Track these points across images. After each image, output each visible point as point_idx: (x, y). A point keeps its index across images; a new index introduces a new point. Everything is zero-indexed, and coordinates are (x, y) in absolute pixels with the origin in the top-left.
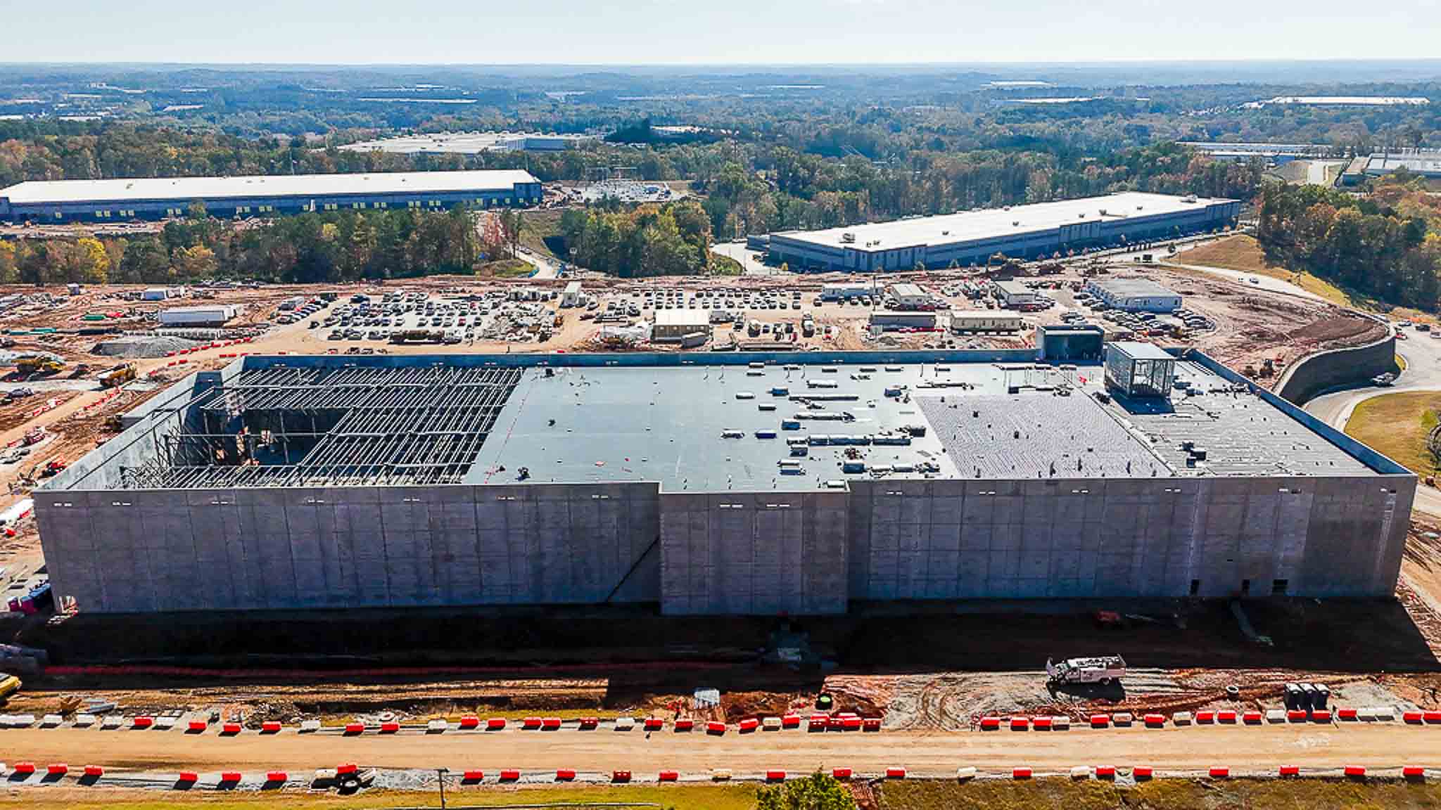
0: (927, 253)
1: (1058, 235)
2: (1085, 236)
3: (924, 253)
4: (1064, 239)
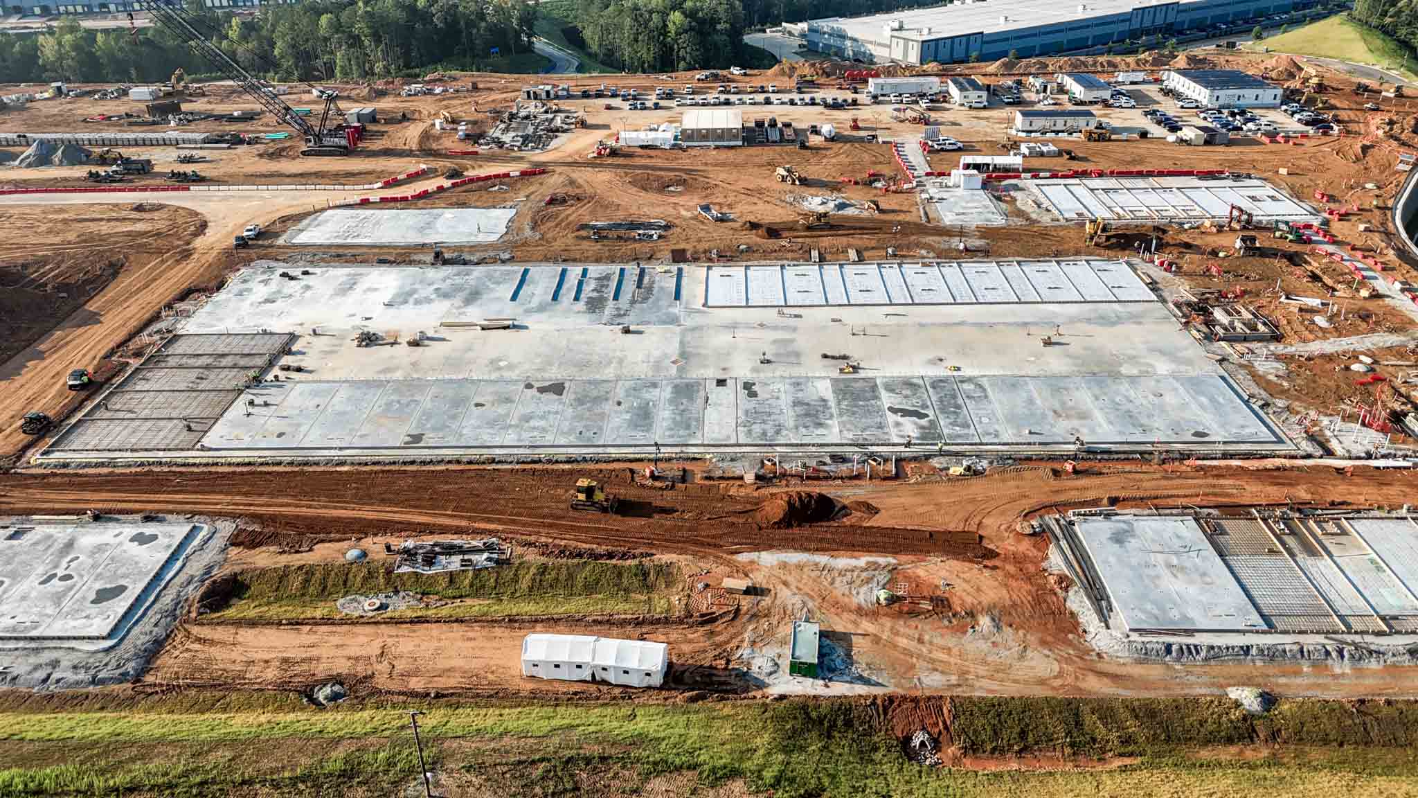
0: (983, 43)
2: (1159, 21)
3: (979, 40)
4: (1136, 25)
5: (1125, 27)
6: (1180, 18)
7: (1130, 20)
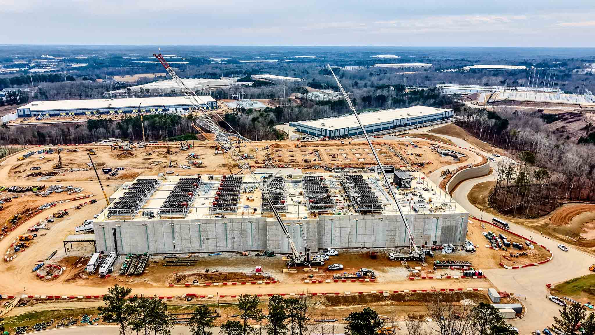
2: (402, 123)
3: (348, 130)
4: (395, 124)
5: (392, 125)
6: (409, 122)
7: (393, 123)
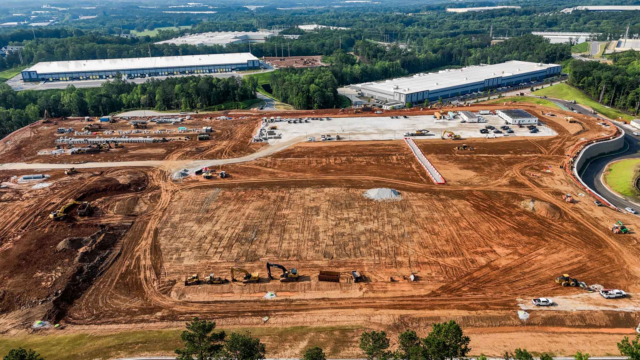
1: (484, 84)
2: (495, 83)
3: (427, 93)
4: (486, 85)
5: (483, 86)
6: (503, 82)
